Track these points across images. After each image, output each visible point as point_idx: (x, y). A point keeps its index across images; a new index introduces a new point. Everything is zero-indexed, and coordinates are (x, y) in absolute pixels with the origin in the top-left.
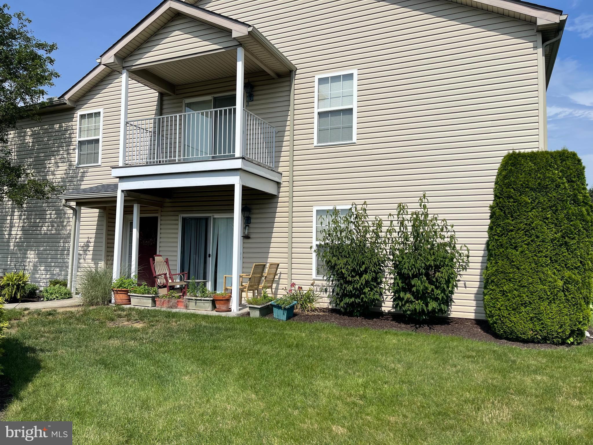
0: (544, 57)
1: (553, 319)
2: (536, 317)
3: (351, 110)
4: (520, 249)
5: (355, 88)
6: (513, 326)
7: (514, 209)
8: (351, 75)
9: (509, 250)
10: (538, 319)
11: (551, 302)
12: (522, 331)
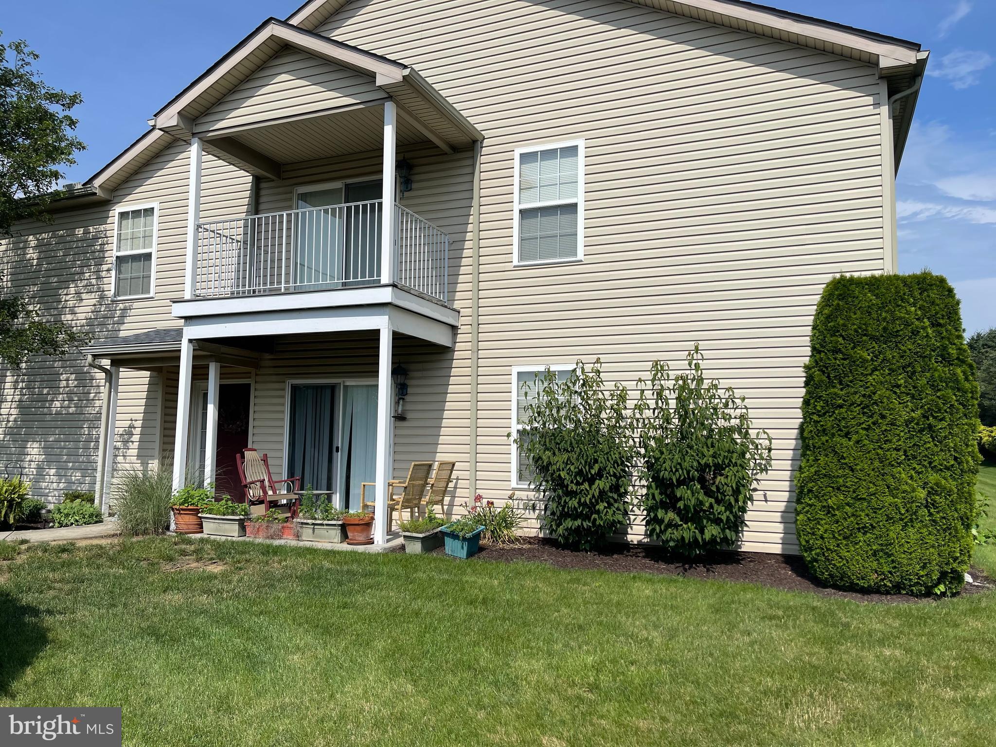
0: (891, 121)
1: (911, 553)
2: (882, 550)
3: (575, 206)
4: (855, 438)
5: (581, 170)
6: (844, 565)
7: (843, 371)
8: (575, 148)
9: (837, 439)
10: (886, 553)
11: (906, 525)
12: (860, 574)
